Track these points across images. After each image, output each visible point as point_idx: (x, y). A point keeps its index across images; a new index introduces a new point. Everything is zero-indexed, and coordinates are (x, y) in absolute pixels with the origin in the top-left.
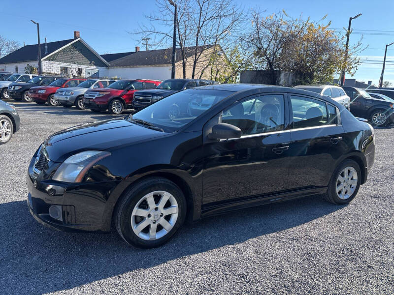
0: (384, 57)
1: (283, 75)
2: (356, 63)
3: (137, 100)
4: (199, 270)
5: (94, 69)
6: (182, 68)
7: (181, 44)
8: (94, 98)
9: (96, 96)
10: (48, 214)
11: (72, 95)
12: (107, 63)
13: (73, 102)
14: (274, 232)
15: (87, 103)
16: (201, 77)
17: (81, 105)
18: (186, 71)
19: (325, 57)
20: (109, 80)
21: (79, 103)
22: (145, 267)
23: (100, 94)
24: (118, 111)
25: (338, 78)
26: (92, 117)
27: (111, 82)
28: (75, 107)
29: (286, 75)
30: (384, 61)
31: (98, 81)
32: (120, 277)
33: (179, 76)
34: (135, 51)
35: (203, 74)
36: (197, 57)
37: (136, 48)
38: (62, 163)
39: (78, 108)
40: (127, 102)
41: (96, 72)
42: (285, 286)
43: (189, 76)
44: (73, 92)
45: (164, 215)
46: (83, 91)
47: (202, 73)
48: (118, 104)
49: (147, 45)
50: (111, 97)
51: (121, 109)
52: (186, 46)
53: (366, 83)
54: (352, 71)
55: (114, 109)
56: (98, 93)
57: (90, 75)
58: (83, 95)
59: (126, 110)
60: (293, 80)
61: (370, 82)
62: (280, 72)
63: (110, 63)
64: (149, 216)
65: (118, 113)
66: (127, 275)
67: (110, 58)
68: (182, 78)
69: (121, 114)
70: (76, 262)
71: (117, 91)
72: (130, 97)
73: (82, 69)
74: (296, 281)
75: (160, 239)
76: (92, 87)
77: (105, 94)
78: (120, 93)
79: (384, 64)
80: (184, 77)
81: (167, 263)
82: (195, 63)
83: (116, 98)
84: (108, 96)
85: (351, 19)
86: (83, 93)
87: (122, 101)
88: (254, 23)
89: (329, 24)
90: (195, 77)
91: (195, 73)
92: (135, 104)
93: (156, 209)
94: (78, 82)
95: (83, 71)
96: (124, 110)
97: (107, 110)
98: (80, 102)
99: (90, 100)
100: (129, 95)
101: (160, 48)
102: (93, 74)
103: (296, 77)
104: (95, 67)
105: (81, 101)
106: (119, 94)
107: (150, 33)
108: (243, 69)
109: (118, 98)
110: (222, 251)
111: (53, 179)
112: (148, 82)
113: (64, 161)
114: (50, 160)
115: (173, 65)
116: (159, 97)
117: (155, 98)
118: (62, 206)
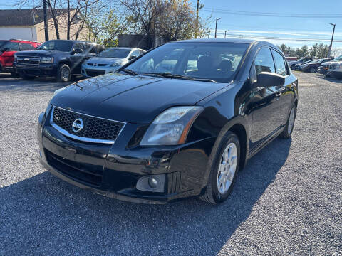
1: (157, 39)
3: (20, 61)
10: (134, 188)
36: (71, 19)
38: (150, 124)
47: (77, 35)
62: (155, 37)
64: (225, 169)
72: (9, 59)
82: (69, 24)
108: (120, 33)
111: (141, 144)
112: (24, 43)
113: (152, 121)
114: (125, 123)
115: (46, 25)
116: (49, 59)
117: (44, 59)
118: (166, 174)
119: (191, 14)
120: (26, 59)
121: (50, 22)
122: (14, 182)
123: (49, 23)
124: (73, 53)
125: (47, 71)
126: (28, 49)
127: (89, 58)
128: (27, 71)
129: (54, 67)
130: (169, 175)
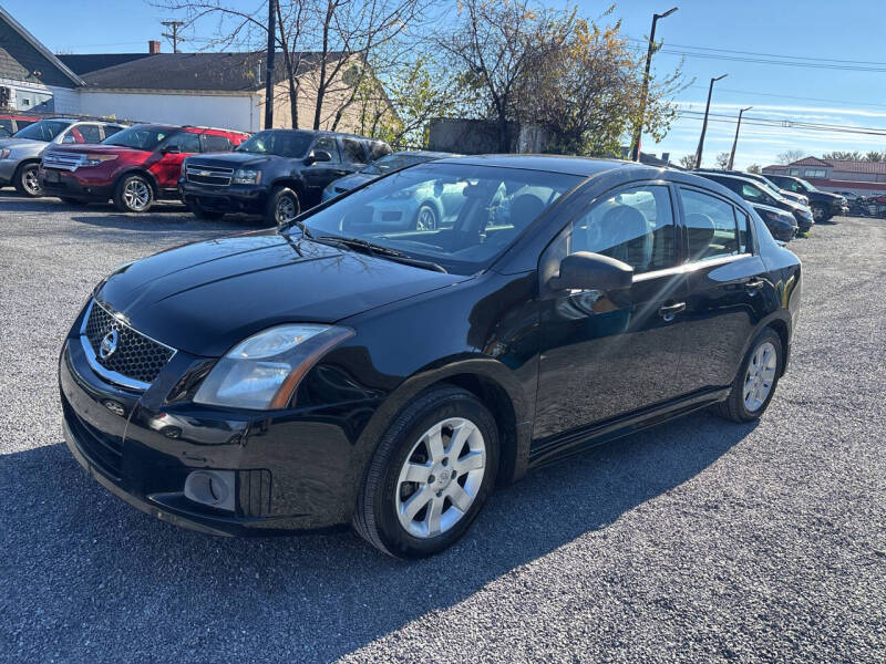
0: (706, 105)
1: (524, 132)
2: (668, 116)
3: (192, 177)
4: (566, 598)
5: (38, 92)
6: (290, 104)
7: (284, 45)
8: (73, 169)
9: (79, 163)
10: (179, 494)
11: (6, 157)
12: (76, 76)
13: (9, 178)
14: (658, 493)
15: (54, 179)
16: (335, 126)
17: (30, 185)
18: (298, 110)
19: (606, 98)
20: (104, 124)
21: (24, 181)
22: (445, 606)
23: (90, 160)
24: (138, 204)
25: (628, 145)
26: (74, 219)
27: (110, 130)
28: (13, 189)
29: (530, 132)
30: (707, 114)
31: (75, 123)
32: (396, 636)
33: (282, 121)
34: (148, 52)
35: (342, 120)
36: (326, 80)
37: (152, 44)
38: (219, 358)
39: (21, 192)
40: (163, 181)
41: (46, 99)
42: (759, 616)
43: (306, 124)
44: (7, 151)
45: (458, 475)
46: (37, 148)
47: (338, 117)
48: (139, 186)
49: (174, 37)
50: (120, 168)
51: (146, 199)
52: (300, 48)
53: (659, 157)
54: (660, 131)
55: (129, 198)
56: (85, 155)
57: (30, 107)
58: (38, 160)
59: (160, 202)
60: (543, 144)
61: (666, 156)
62: (519, 126)
63: (83, 79)
64: (431, 479)
65: (138, 208)
66: (411, 628)
67: (83, 64)
68: (289, 126)
69: (148, 211)
70: (266, 609)
71: (136, 154)
72: (173, 170)
73: (8, 90)
74: (774, 602)
75: (449, 531)
76: (60, 140)
77: (103, 159)
78: (143, 158)
79: (706, 119)
80: (295, 124)
81: (485, 590)
82: (321, 92)
83: (134, 172)
84: (113, 164)
85: (656, 17)
86: (36, 155)
87: (149, 180)
88: (465, 10)
89: (618, 26)
90: (322, 127)
91: (322, 118)
92: (186, 187)
93: (445, 462)
94: (15, 125)
95: (12, 95)
96: (153, 203)
97: (111, 202)
98: (29, 177)
99: (62, 174)
100: (166, 164)
101: (231, 49)
102: (38, 103)
103: (549, 139)
104: (43, 86)
105: (31, 174)
106: (142, 161)
107: (207, 9)
108: (435, 115)
109: (140, 172)
110: (583, 546)
111: (196, 400)
112: (211, 135)
113: (226, 353)
114: (176, 351)
115: (269, 95)
116: (252, 173)
117: (242, 173)
118: (237, 472)
119: (625, 69)
120: (204, 173)
121: (281, 89)
122: (23, 448)
123: (277, 90)
124: (309, 162)
125: (246, 202)
126: (220, 150)
127: (348, 173)
128: (204, 199)
129: (262, 192)
130: (243, 476)
